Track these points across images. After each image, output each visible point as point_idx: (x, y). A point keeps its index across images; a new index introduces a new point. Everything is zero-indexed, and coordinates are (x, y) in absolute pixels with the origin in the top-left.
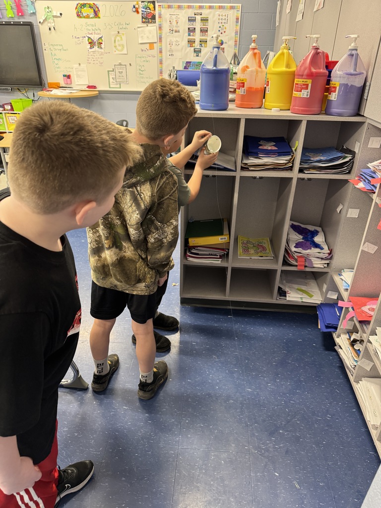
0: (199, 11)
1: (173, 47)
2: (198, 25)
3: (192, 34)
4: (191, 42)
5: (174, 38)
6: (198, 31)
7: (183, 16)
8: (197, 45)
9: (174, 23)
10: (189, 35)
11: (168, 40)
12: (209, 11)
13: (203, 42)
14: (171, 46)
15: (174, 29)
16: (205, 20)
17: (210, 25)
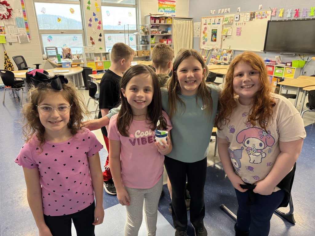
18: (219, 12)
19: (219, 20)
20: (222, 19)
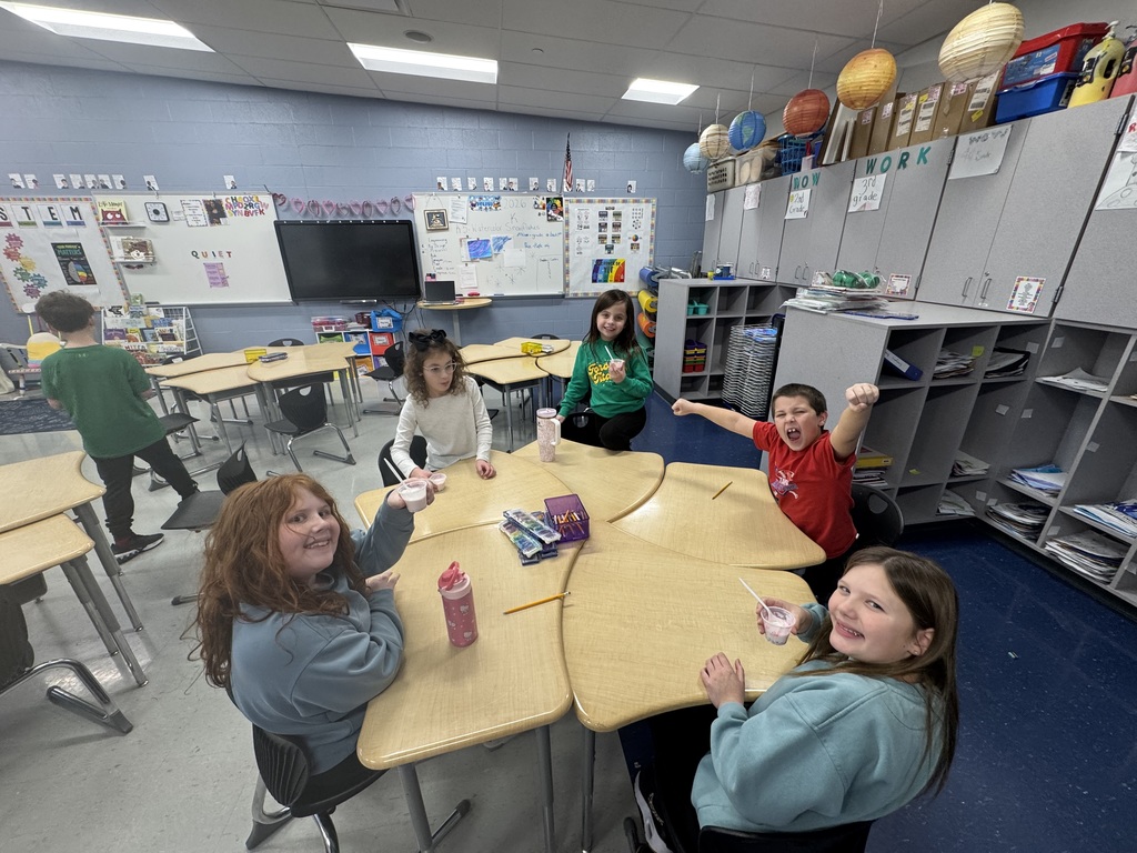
0: (611, 205)
1: (582, 245)
2: (610, 220)
3: (603, 229)
4: (602, 239)
5: (583, 234)
6: (610, 226)
7: (594, 210)
8: (609, 242)
9: (583, 219)
10: (600, 231)
11: (576, 237)
12: (621, 205)
13: (616, 238)
14: (579, 244)
15: (584, 224)
16: (617, 215)
17: (623, 220)
18: (60, 185)
19: (76, 210)
20: (85, 208)
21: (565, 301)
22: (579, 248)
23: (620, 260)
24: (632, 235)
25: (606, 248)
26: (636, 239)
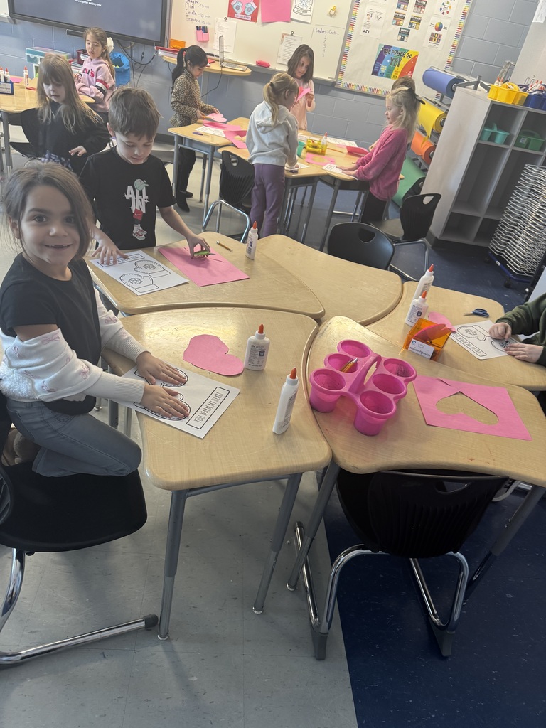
1: (372, 20)
3: (402, 6)
4: (399, 18)
5: (377, 6)
6: (412, 3)
8: (405, 24)
10: (399, 7)
11: (368, 8)
13: (415, 21)
14: (369, 19)
21: (333, 92)
22: (367, 25)
23: (412, 51)
24: (436, 21)
25: (400, 32)
26: (439, 29)
